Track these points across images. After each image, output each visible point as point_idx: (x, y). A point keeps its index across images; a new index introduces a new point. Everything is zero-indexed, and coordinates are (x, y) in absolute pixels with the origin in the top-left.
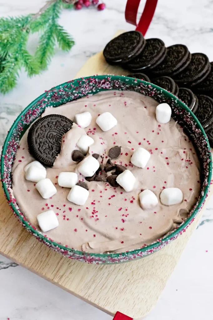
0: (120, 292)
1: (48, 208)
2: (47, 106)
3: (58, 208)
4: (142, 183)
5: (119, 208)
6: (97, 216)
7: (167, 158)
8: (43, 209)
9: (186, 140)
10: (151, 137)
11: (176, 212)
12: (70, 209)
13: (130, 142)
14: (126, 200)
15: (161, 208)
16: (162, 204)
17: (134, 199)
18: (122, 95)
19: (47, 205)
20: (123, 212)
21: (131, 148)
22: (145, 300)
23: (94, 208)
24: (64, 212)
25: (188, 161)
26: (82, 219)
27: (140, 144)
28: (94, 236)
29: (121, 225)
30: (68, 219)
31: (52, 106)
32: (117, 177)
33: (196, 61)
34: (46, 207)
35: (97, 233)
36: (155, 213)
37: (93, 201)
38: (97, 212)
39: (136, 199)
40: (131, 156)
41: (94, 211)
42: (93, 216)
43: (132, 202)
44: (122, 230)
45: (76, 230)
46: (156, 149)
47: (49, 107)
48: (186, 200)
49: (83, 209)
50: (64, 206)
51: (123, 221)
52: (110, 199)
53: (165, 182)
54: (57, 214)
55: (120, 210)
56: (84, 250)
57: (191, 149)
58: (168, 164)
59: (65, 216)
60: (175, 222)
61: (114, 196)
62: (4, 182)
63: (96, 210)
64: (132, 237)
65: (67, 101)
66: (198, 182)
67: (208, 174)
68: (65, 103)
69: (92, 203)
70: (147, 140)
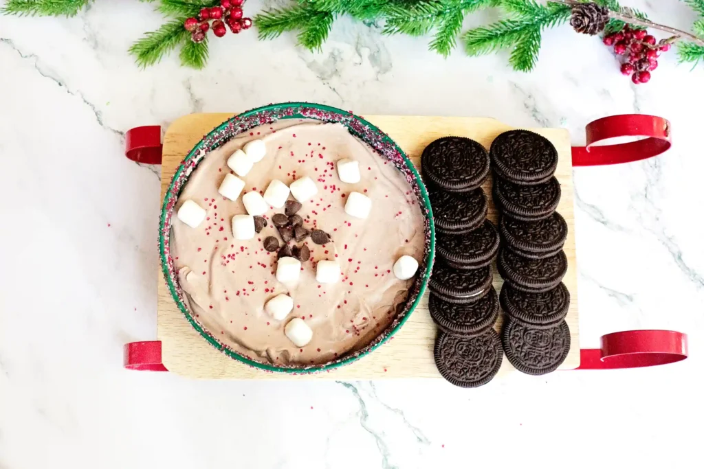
0: (184, 333)
1: (210, 205)
2: (343, 123)
3: (216, 214)
4: (297, 288)
5: (251, 281)
6: (228, 262)
7: (345, 302)
8: (206, 200)
9: (389, 312)
10: (367, 270)
11: (280, 347)
12: (222, 229)
13: (346, 247)
14: (266, 282)
15: (278, 328)
16: (285, 326)
17: (272, 291)
18: (411, 203)
19: (213, 200)
20: (249, 288)
21: (336, 252)
22: (190, 365)
23: (237, 253)
24: (215, 224)
25: (355, 328)
26: (216, 248)
27: (350, 260)
28: (204, 273)
29: (232, 294)
30: (208, 234)
31: (347, 128)
32: (290, 256)
33: (548, 265)
34: (209, 201)
35: (209, 273)
36: (268, 323)
37: (245, 247)
38: (234, 259)
39: (274, 294)
40: (327, 259)
41: (234, 255)
42: (225, 258)
43: (267, 290)
44: (227, 299)
45: (200, 249)
46: (351, 284)
47: (343, 125)
48: (301, 351)
49: (229, 242)
50: (222, 220)
51: (238, 294)
52: (259, 263)
53: (311, 316)
54: (208, 219)
55: (250, 283)
56: (180, 272)
57: (378, 325)
58: (339, 307)
59: (210, 228)
60: (267, 351)
61: (265, 266)
62: (203, 141)
63: (236, 257)
64: (224, 314)
65: (366, 141)
66: (336, 354)
67: (338, 361)
68: (363, 140)
69: (242, 248)
70: (359, 265)
